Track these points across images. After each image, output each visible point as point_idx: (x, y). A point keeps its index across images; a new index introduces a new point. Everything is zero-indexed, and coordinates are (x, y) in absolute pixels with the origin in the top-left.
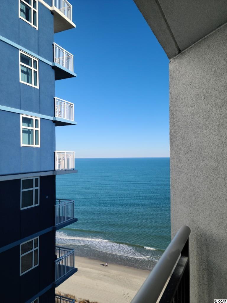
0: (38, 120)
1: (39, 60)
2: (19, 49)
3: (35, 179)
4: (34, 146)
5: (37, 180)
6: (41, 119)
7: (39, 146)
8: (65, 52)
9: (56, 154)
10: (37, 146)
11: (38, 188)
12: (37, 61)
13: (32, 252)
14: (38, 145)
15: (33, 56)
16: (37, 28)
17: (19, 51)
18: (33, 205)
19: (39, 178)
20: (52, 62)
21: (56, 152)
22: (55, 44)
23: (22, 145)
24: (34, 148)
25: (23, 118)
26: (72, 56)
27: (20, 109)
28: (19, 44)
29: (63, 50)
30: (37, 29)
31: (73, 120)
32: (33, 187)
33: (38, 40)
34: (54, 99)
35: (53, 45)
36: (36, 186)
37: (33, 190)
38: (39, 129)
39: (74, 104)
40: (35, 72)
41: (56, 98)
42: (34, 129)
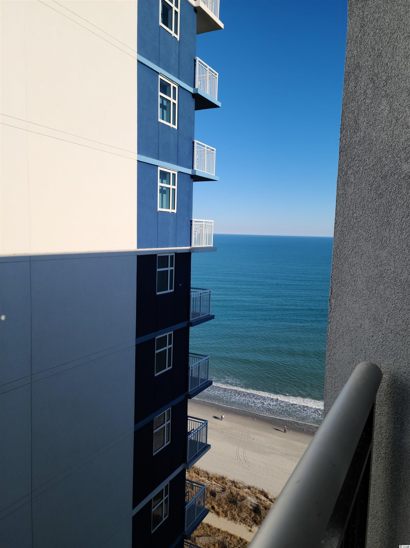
0: (175, 174)
1: (180, 87)
2: (158, 73)
3: (171, 256)
4: (171, 210)
5: (172, 257)
6: (179, 172)
7: (175, 211)
8: (209, 69)
9: (194, 223)
10: (173, 211)
11: (173, 268)
12: (177, 87)
13: (166, 350)
14: (174, 209)
15: (172, 81)
16: (178, 37)
17: (159, 75)
18: (167, 290)
19: (174, 254)
20: (192, 88)
21: (194, 220)
22: (198, 59)
23: (159, 209)
24: (170, 213)
25: (161, 171)
26: (216, 74)
27: (158, 159)
28: (159, 65)
29: (207, 67)
30: (178, 40)
31: (213, 174)
32: (168, 267)
33: (179, 56)
34: (193, 143)
35: (195, 61)
36: (172, 266)
37: (168, 271)
38: (176, 187)
39: (215, 149)
40: (174, 104)
41: (196, 141)
42: (171, 187)
